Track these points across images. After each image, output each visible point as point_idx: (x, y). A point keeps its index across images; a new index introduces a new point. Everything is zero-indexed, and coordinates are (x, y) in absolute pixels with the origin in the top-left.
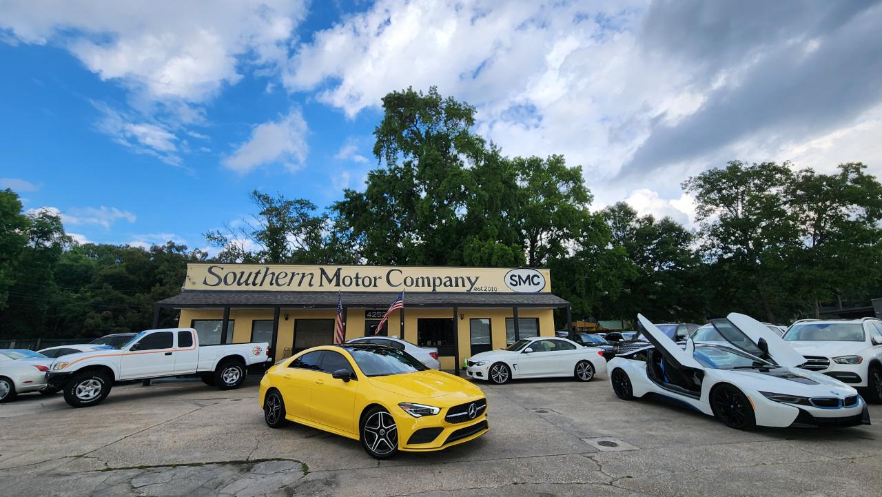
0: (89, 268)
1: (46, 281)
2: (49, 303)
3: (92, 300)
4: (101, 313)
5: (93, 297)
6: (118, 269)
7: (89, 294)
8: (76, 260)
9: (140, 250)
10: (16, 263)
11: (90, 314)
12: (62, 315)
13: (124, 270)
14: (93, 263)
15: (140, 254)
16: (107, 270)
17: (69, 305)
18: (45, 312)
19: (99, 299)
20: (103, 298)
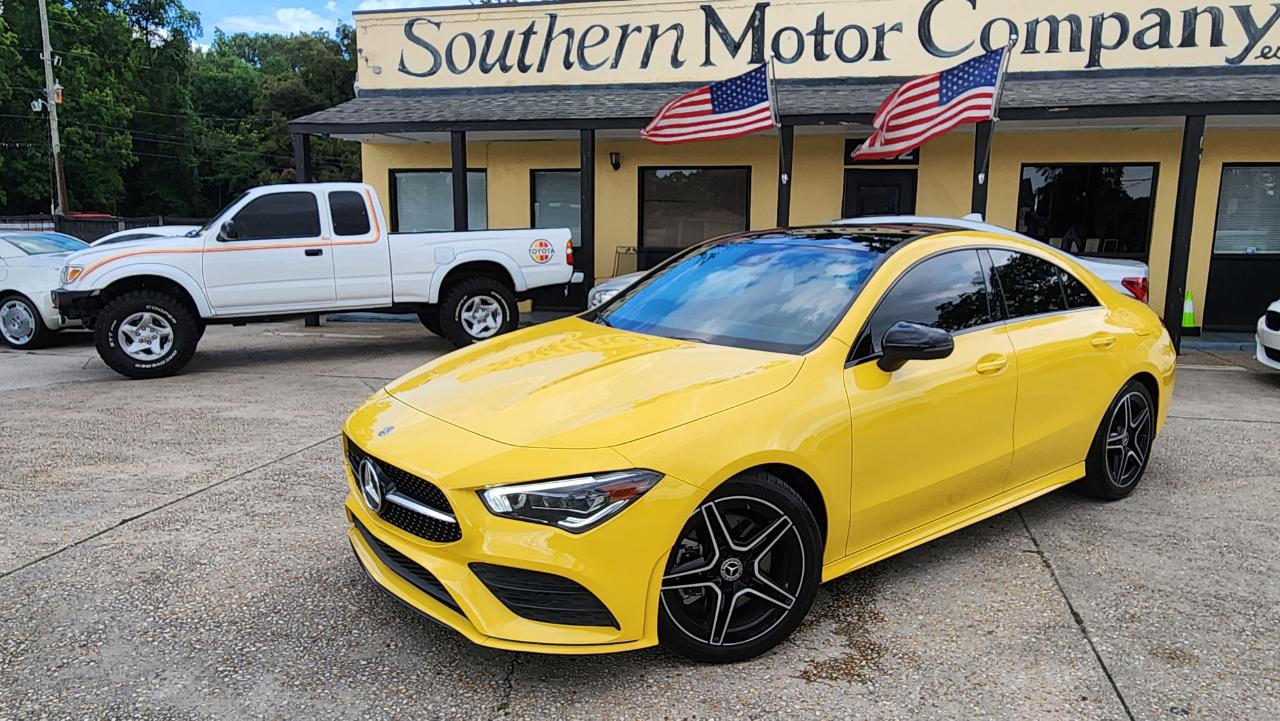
0: (249, 84)
1: (182, 111)
2: (198, 152)
3: (261, 148)
4: (281, 172)
5: (262, 140)
6: (289, 81)
7: (254, 135)
8: (227, 67)
9: (320, 38)
10: (129, 76)
11: (264, 173)
12: (221, 176)
13: (300, 82)
14: (254, 74)
15: (321, 46)
16: (275, 85)
17: (228, 156)
18: (196, 171)
19: (271, 143)
20: (278, 141)
